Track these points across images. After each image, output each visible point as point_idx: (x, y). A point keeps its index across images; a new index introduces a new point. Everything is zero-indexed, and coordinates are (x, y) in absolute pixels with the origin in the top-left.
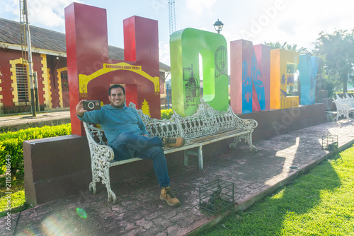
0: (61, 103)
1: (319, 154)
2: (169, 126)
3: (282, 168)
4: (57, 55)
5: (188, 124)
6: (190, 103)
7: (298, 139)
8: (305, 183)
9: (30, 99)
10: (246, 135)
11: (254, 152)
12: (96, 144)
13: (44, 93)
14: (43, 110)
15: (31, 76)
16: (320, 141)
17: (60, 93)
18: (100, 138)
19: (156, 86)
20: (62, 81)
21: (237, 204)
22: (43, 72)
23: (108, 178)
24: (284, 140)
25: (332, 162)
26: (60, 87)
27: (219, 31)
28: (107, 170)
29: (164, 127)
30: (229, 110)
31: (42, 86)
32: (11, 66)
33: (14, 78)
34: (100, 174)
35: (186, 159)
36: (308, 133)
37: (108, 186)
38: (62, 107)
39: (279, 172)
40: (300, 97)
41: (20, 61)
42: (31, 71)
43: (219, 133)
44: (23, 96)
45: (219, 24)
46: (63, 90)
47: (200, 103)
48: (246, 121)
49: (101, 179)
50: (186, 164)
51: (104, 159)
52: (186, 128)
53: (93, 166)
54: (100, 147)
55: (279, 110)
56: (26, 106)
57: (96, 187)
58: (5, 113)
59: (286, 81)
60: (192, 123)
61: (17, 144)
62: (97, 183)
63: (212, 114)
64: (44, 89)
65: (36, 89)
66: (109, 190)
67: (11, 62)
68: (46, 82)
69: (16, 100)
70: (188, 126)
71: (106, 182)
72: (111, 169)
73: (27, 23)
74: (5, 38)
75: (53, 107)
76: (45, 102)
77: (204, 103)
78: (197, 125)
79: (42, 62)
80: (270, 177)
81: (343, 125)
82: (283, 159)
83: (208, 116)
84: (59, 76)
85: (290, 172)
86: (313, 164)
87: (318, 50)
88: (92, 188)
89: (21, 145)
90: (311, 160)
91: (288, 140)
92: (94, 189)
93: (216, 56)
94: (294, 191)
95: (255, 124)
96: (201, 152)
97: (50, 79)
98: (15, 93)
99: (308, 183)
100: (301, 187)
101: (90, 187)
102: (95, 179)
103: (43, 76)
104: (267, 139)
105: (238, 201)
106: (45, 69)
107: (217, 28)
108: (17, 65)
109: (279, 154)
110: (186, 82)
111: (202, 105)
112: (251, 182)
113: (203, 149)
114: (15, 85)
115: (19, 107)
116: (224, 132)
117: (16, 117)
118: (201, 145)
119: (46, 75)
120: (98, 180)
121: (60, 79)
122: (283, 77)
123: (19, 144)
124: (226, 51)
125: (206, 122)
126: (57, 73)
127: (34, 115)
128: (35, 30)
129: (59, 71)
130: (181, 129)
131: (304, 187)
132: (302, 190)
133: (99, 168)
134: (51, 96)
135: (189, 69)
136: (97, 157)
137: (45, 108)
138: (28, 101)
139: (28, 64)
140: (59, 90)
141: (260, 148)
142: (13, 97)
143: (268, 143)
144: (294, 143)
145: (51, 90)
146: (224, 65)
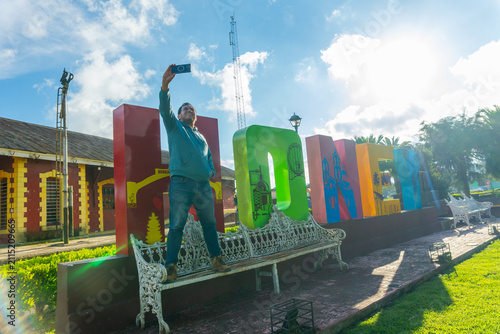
0: (101, 226)
1: (427, 268)
2: (236, 241)
3: (378, 287)
4: (99, 164)
5: (258, 237)
6: (260, 212)
7: (402, 253)
8: (406, 303)
9: (62, 221)
10: (333, 248)
11: (346, 270)
12: (146, 263)
13: (80, 213)
14: (78, 235)
15: (65, 192)
16: (430, 253)
17: (101, 212)
18: (151, 256)
19: (217, 193)
20: (103, 197)
21: (319, 329)
22: (80, 187)
23: (160, 305)
24: (385, 254)
25: (443, 278)
26: (101, 205)
27: (296, 127)
28: (158, 295)
29: (229, 242)
30: (309, 218)
31: (78, 204)
32: (40, 180)
33: (43, 195)
34: (150, 301)
35: (258, 282)
36: (416, 245)
37: (160, 317)
38: (102, 230)
39: (374, 292)
40: (401, 201)
41: (53, 174)
42: (65, 186)
43: (298, 248)
44: (53, 218)
45: (295, 118)
46: (104, 209)
47: (273, 211)
48: (332, 231)
49: (151, 307)
50: (258, 289)
51: (154, 281)
52: (257, 242)
53: (141, 291)
54: (150, 266)
55: (375, 218)
56: (57, 230)
57: (145, 319)
58: (28, 241)
59: (380, 181)
60: (264, 237)
61: (48, 271)
62: (146, 314)
63: (287, 224)
64: (80, 208)
65: (70, 208)
66: (161, 321)
67: (41, 175)
68: (84, 199)
69: (43, 223)
70: (259, 240)
71: (158, 311)
72: (164, 293)
73: (65, 127)
74: (36, 146)
75: (91, 231)
76: (81, 225)
77: (278, 212)
78: (270, 238)
79: (80, 174)
80: (363, 298)
81: (462, 233)
82: (381, 277)
83: (283, 227)
84: (100, 191)
85: (388, 291)
86: (419, 281)
87: (423, 142)
88: (140, 321)
89: (53, 272)
90: (416, 276)
91: (390, 254)
92: (143, 322)
93: (288, 154)
94: (392, 313)
95: (343, 234)
96: (276, 271)
97: (88, 195)
98: (43, 214)
99: (410, 303)
100: (401, 308)
101: (137, 320)
102: (144, 308)
103: (80, 191)
104: (364, 255)
105: (320, 327)
106: (83, 183)
107: (294, 123)
108: (48, 179)
109: (377, 271)
110: (254, 187)
111: (275, 214)
112: (338, 304)
113: (277, 268)
114: (43, 204)
115: (47, 232)
116: (305, 246)
117: (43, 246)
118: (275, 262)
119: (83, 191)
120: (148, 309)
121: (101, 195)
122: (376, 176)
123: (51, 271)
124: (301, 148)
125: (281, 234)
126: (98, 188)
127: (66, 242)
128: (73, 137)
129: (100, 185)
130: (250, 244)
131: (404, 307)
132: (403, 310)
133: (149, 293)
134: (89, 216)
135: (257, 171)
136: (146, 280)
137: (81, 233)
138: (59, 224)
139: (62, 177)
140: (99, 209)
141: (353, 266)
142: (40, 219)
143: (364, 260)
144: (397, 258)
145: (89, 209)
146: (300, 165)
